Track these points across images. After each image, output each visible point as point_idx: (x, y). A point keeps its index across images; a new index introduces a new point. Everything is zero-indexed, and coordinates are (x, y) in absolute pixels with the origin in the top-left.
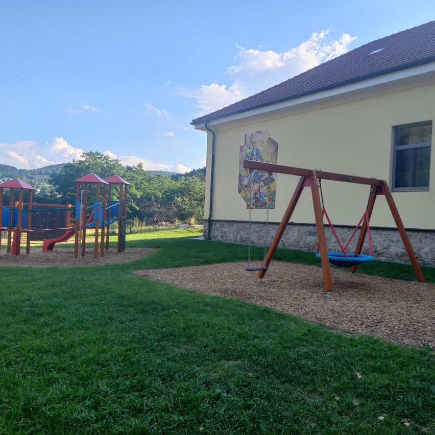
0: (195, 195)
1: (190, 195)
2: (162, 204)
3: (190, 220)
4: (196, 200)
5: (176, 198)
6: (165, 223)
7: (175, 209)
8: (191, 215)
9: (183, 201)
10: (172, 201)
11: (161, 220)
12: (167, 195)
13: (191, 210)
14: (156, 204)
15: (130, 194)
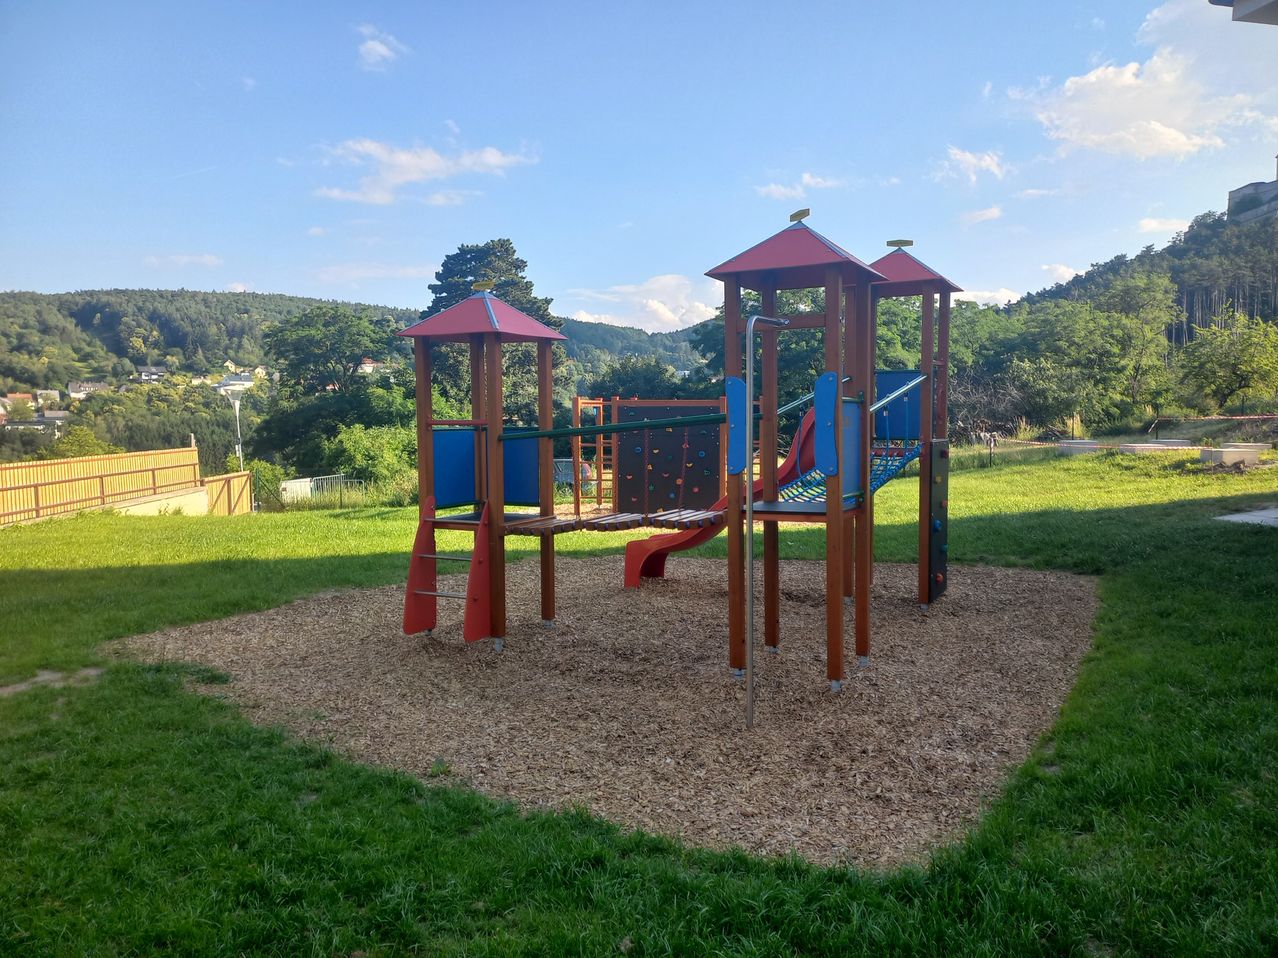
0: (1073, 351)
1: (1057, 351)
2: (976, 382)
3: (1064, 423)
4: (1077, 363)
5: (1015, 361)
6: (988, 435)
7: (1014, 392)
8: (1065, 408)
9: (1039, 369)
10: (1004, 370)
11: (975, 428)
12: (986, 357)
13: (1064, 395)
14: (960, 384)
15: (886, 361)
